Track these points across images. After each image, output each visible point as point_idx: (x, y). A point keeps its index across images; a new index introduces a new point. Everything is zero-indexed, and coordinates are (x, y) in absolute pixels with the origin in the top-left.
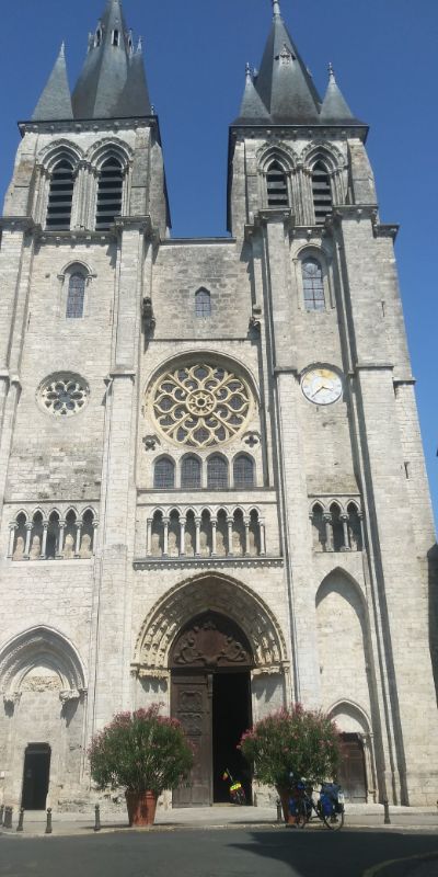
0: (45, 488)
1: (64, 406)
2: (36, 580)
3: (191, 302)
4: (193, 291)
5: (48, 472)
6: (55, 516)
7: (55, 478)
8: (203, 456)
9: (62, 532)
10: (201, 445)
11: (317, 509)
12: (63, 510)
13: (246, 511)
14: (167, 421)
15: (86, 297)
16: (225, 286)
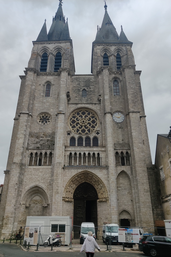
0: (38, 145)
1: (44, 122)
2: (35, 172)
3: (81, 93)
4: (81, 90)
5: (39, 141)
6: (41, 154)
7: (41, 142)
8: (84, 137)
9: (43, 158)
10: (83, 134)
11: (117, 153)
12: (43, 152)
13: (96, 153)
14: (74, 127)
15: (51, 91)
16: (91, 88)
